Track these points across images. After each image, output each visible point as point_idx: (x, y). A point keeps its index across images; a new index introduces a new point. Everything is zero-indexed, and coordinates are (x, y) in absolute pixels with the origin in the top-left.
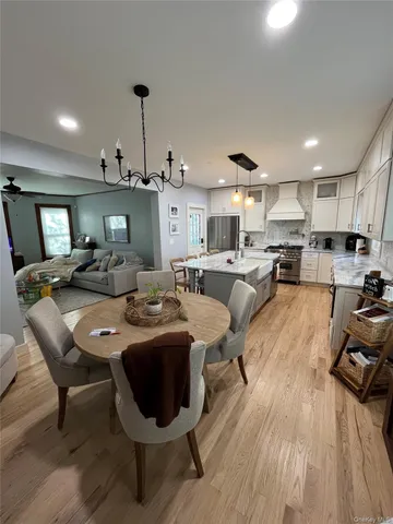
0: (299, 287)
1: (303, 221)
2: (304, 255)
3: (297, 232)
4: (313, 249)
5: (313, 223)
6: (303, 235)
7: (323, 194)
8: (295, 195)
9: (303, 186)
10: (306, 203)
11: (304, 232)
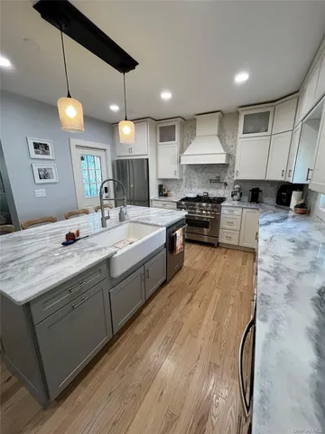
0: (217, 251)
1: (225, 166)
2: (224, 211)
3: (218, 181)
4: (236, 203)
5: (237, 168)
6: (226, 184)
7: (250, 129)
8: (215, 130)
9: (225, 119)
10: (229, 143)
11: (226, 180)
